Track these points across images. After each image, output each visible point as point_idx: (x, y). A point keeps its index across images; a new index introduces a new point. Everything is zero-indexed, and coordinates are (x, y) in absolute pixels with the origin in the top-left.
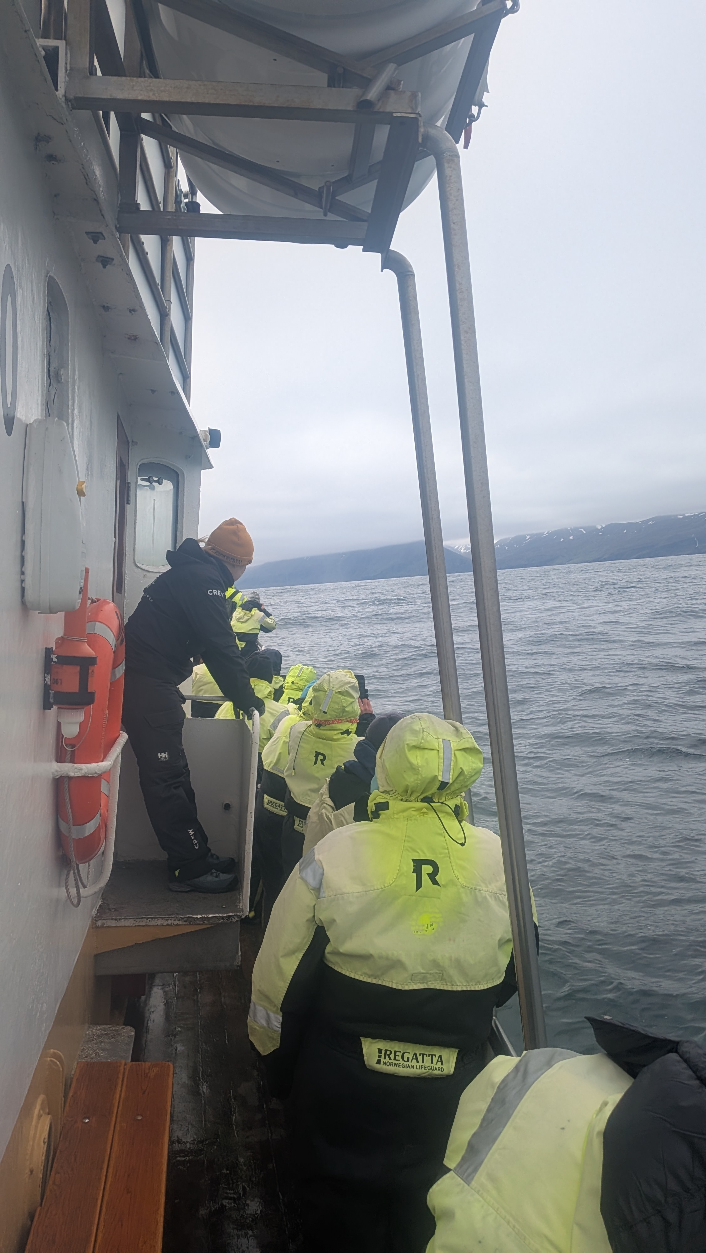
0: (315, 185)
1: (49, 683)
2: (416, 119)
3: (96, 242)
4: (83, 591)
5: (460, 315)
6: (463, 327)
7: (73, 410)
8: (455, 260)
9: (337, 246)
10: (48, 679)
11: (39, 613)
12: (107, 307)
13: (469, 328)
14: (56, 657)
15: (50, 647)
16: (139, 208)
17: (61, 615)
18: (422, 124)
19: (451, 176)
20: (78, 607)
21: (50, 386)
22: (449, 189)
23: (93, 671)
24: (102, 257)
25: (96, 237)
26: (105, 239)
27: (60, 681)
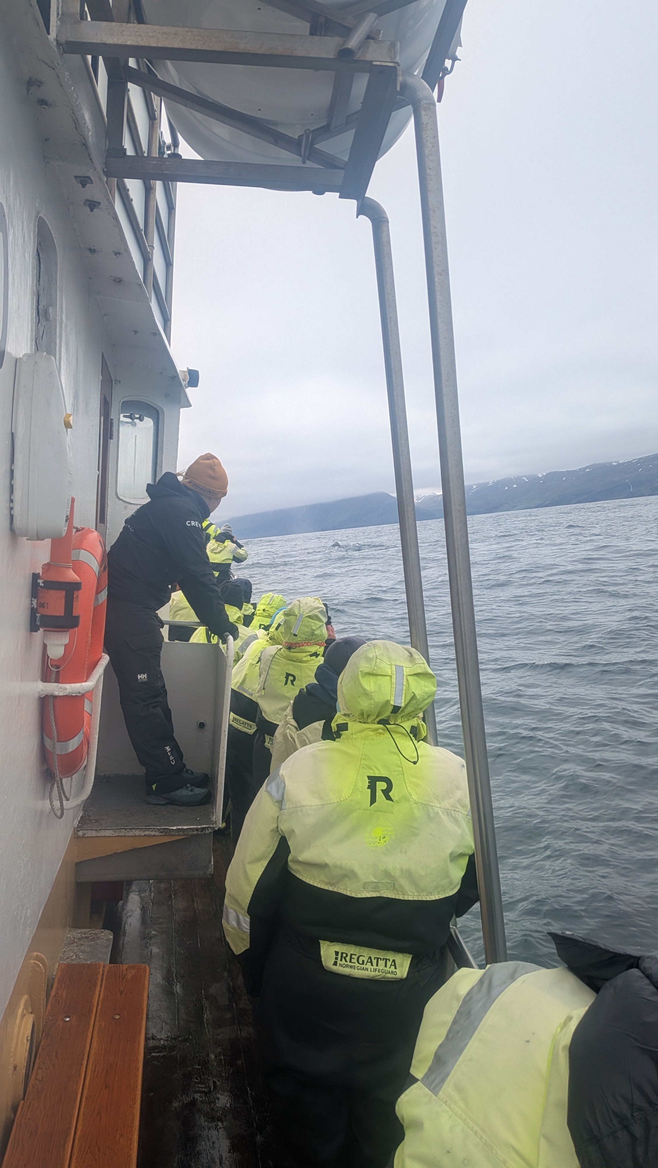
0: (295, 133)
1: (35, 607)
2: (394, 67)
3: (84, 186)
4: (69, 519)
5: (435, 257)
6: (436, 269)
7: (60, 347)
8: (430, 204)
9: (315, 193)
10: (35, 602)
11: (27, 539)
12: (94, 249)
13: (443, 270)
14: (43, 582)
15: (37, 572)
16: (125, 153)
17: (48, 542)
18: (400, 73)
19: (427, 124)
20: (64, 534)
21: (39, 323)
22: (426, 136)
23: (77, 596)
24: (89, 200)
25: (84, 181)
26: (92, 183)
27: (46, 605)
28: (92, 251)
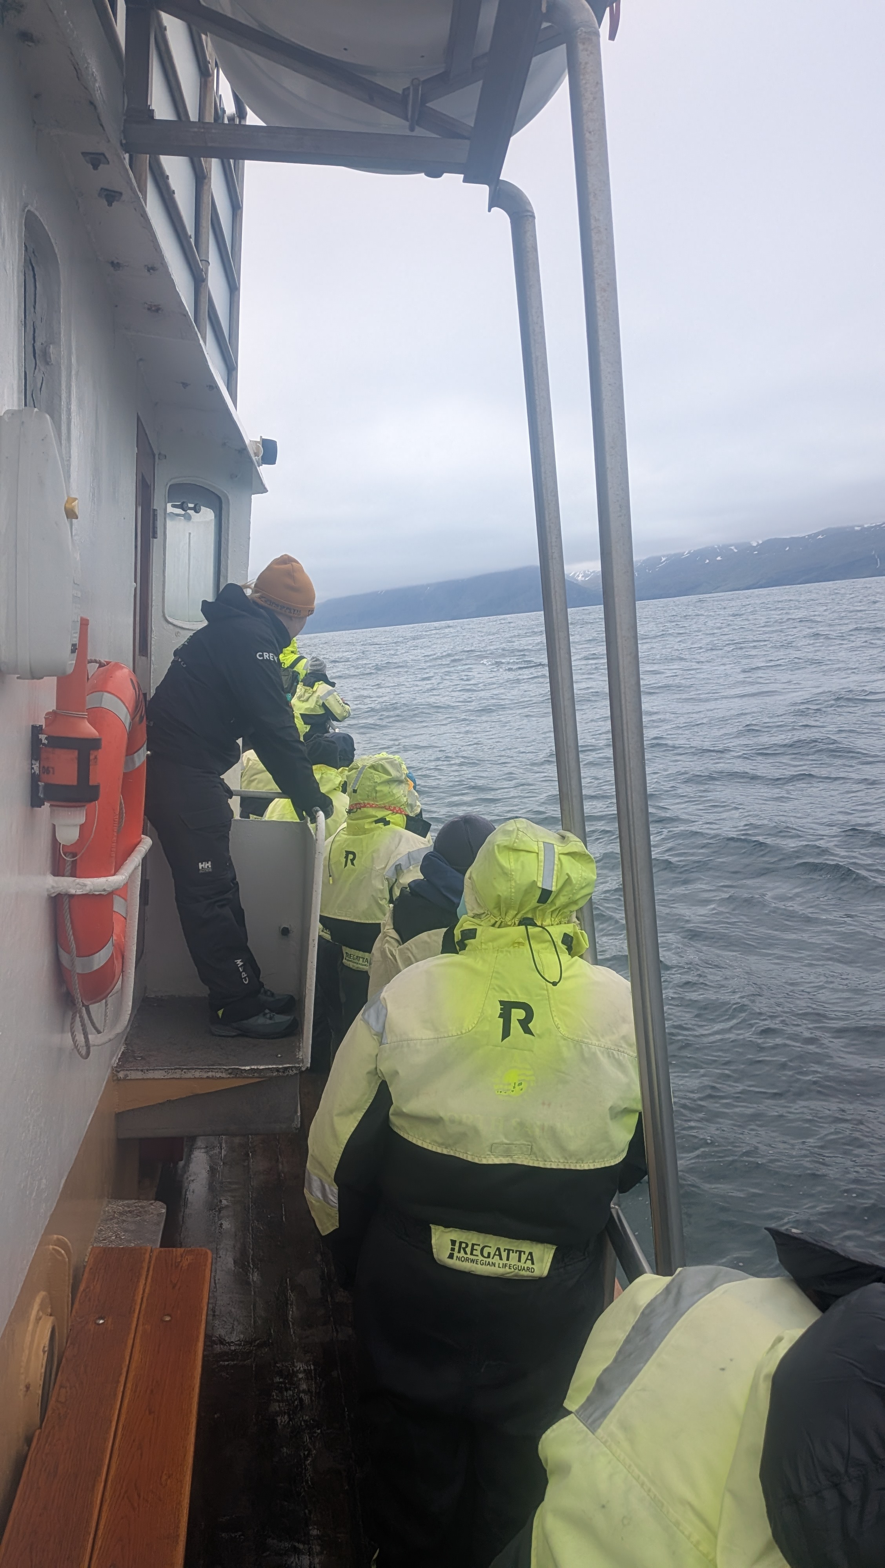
0: (398, 86)
1: (37, 772)
3: (95, 167)
4: (79, 649)
5: (596, 264)
6: (599, 282)
7: (69, 403)
8: (590, 185)
9: (428, 175)
10: (36, 767)
11: (18, 678)
12: (118, 263)
13: (608, 284)
14: (46, 738)
15: (38, 724)
16: (153, 117)
17: (51, 683)
19: (586, 63)
20: (70, 670)
21: (35, 368)
22: (584, 82)
23: (96, 758)
24: (107, 190)
25: (96, 160)
26: (108, 163)
27: (51, 770)
28: (116, 265)
